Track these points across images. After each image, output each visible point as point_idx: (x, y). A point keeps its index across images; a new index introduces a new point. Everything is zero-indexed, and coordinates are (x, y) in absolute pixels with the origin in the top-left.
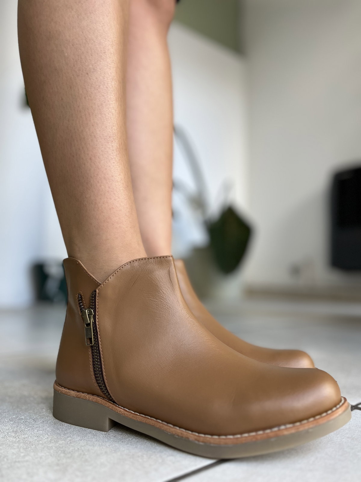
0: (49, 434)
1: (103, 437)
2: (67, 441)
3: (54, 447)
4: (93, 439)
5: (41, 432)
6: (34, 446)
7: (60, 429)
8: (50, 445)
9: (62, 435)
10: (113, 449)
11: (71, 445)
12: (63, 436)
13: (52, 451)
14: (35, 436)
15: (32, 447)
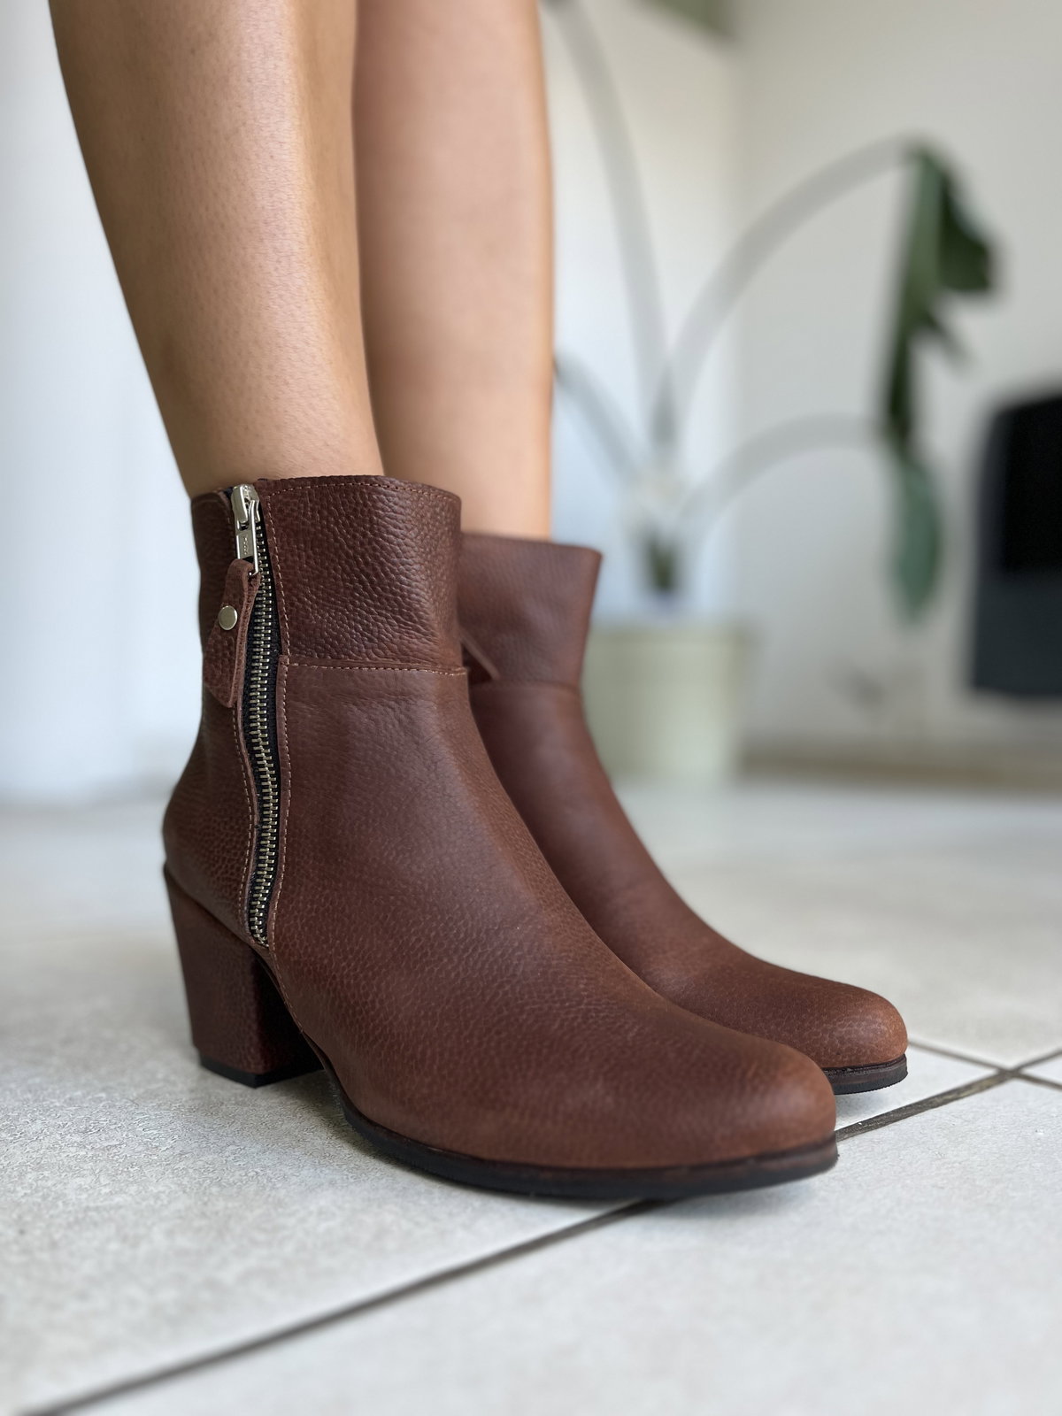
0: (176, 1137)
1: (323, 1144)
2: (227, 1154)
3: (191, 1171)
4: (296, 1149)
5: (155, 1132)
6: (136, 1168)
7: (206, 1125)
8: (181, 1165)
9: (212, 1141)
10: (350, 1175)
11: (238, 1163)
12: (215, 1143)
13: (185, 1181)
14: (140, 1144)
15: (131, 1170)
